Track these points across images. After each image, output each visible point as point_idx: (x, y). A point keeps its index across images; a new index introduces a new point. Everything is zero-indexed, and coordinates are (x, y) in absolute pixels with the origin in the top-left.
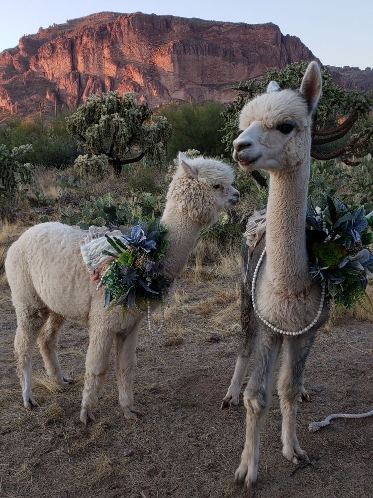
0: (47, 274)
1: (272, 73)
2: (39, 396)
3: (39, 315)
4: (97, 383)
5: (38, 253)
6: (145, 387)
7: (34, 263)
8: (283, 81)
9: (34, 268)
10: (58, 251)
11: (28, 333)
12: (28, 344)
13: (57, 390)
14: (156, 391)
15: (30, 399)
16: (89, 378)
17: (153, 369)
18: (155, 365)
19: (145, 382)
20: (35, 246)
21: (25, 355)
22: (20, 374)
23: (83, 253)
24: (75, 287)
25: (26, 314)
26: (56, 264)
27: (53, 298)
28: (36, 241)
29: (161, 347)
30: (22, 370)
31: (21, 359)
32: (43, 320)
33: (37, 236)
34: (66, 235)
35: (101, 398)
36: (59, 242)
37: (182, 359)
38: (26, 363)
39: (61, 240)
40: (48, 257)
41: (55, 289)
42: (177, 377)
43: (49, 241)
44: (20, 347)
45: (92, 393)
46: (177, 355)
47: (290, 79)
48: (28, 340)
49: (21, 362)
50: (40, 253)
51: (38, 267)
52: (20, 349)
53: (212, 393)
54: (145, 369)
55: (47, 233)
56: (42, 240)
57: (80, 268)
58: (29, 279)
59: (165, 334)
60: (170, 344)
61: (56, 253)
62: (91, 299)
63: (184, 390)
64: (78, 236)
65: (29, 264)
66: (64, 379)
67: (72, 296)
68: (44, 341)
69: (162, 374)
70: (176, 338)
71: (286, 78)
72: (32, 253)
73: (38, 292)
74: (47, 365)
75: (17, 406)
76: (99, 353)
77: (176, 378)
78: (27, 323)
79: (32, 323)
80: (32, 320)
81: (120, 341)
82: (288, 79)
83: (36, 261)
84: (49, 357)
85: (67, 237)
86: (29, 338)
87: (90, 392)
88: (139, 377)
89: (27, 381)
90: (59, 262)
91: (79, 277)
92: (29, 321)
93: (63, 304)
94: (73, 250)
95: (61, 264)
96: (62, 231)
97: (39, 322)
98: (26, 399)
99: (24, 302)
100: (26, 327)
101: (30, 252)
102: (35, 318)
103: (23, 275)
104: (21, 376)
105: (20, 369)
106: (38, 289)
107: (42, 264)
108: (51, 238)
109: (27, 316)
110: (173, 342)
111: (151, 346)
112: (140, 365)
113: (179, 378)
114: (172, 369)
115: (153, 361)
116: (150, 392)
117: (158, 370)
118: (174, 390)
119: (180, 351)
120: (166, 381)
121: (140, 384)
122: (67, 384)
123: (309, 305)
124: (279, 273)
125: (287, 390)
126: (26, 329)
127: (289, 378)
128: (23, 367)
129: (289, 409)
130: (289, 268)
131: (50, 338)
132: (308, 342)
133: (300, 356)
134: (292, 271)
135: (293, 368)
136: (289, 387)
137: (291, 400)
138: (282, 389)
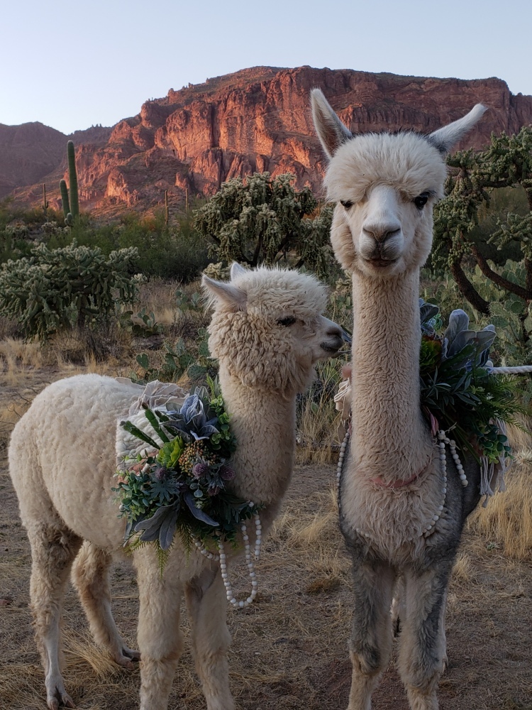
0: (62, 466)
1: (498, 139)
2: (74, 681)
3: (61, 541)
4: (160, 675)
5: (53, 426)
6: (265, 677)
8: (516, 151)
9: (46, 452)
10: (85, 423)
11: (47, 574)
12: (50, 592)
13: (110, 673)
14: (283, 687)
15: (57, 690)
16: (147, 665)
17: (282, 641)
18: (287, 632)
19: (266, 668)
20: (49, 414)
21: (47, 612)
22: (40, 645)
25: (42, 540)
29: (300, 594)
30: (44, 638)
34: (104, 394)
36: (89, 407)
37: (335, 623)
38: (48, 626)
39: (92, 403)
40: (67, 434)
42: (324, 661)
43: (72, 404)
44: (38, 598)
45: (154, 694)
46: (328, 612)
47: (528, 149)
48: (49, 585)
49: (40, 623)
50: (55, 426)
51: (51, 452)
52: (38, 601)
53: (385, 700)
54: (270, 638)
55: (70, 391)
56: (60, 403)
58: (39, 477)
59: (309, 569)
60: (316, 590)
61: (81, 426)
63: (334, 690)
66: (124, 651)
68: (85, 584)
69: (296, 651)
70: (327, 577)
71: (521, 146)
74: (93, 627)
75: (36, 702)
77: (321, 663)
78: (45, 557)
79: (52, 556)
80: (52, 549)
82: (525, 148)
83: (49, 440)
84: (96, 612)
85: (104, 397)
86: (51, 582)
87: (150, 691)
88: (255, 656)
89: (52, 658)
91: (109, 480)
92: (47, 551)
94: (109, 426)
97: (65, 554)
98: (51, 691)
99: (37, 517)
100: (43, 564)
102: (57, 547)
103: (31, 470)
104: (42, 648)
105: (40, 636)
107: (57, 445)
108: (76, 398)
109: (43, 544)
110: (321, 587)
111: (283, 592)
112: (259, 629)
113: (327, 662)
114: (317, 642)
115: (283, 623)
116: (272, 689)
117: (291, 643)
118: (315, 688)
119: (334, 606)
120: (304, 668)
121: (256, 671)
122: (127, 662)
123: (417, 506)
124: (370, 446)
125: (415, 672)
126: (44, 566)
127: (414, 651)
128: (45, 633)
129: (423, 707)
130: (387, 439)
131: (94, 579)
132: (436, 582)
133: (426, 610)
134: (393, 443)
135: (418, 633)
136: (417, 667)
137: (424, 691)
138: (408, 673)
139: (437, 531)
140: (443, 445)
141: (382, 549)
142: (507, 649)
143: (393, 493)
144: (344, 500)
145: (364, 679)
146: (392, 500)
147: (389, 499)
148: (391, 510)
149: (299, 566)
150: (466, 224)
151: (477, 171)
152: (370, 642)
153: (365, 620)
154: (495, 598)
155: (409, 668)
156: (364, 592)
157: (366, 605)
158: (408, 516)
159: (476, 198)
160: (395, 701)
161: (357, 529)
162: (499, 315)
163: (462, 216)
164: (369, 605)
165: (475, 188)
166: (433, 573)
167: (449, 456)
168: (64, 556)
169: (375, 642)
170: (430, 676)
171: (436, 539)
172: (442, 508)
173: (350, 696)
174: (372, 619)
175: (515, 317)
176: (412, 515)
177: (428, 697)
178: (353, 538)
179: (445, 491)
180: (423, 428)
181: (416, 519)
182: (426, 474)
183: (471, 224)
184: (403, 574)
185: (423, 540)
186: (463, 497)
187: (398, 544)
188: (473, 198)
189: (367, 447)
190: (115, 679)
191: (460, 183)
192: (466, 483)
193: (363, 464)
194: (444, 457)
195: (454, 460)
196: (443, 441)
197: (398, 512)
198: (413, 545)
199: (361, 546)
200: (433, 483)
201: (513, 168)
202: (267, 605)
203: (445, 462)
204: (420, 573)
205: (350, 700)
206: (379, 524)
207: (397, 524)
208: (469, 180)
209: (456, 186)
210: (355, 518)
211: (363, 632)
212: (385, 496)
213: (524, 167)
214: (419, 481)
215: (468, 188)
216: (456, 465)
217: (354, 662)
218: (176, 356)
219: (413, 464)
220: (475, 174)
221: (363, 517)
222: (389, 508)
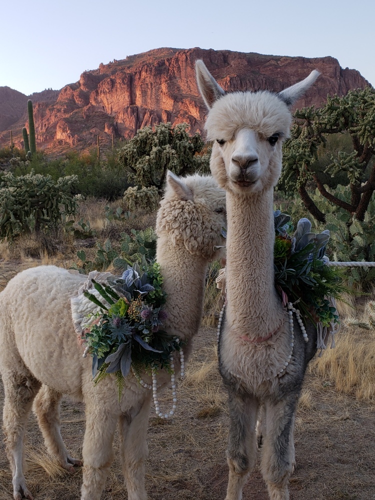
0: (31, 333)
1: (332, 99)
2: (33, 481)
3: (27, 384)
4: (98, 478)
5: (23, 305)
6: (168, 477)
7: (18, 317)
8: (345, 108)
9: (18, 323)
10: (47, 303)
11: (15, 406)
12: (17, 419)
13: (58, 475)
14: (181, 484)
15: (21, 487)
16: (88, 470)
17: (180, 451)
18: (183, 445)
19: (169, 470)
20: (21, 295)
21: (15, 433)
22: (10, 455)
23: (73, 307)
24: (63, 353)
25: (13, 383)
26: (42, 321)
27: (37, 364)
28: (22, 289)
29: (192, 418)
30: (12, 451)
31: (9, 438)
32: (34, 390)
33: (24, 283)
34: (59, 282)
35: (110, 491)
36: (49, 291)
37: (217, 439)
38: (16, 443)
39: (52, 288)
40: (34, 311)
41: (39, 353)
42: (210, 465)
43: (37, 289)
44: (9, 422)
45: (92, 491)
46: (212, 431)
47: (353, 106)
48: (17, 414)
49: (10, 440)
50: (25, 305)
51: (23, 323)
52: (9, 425)
53: (252, 492)
54: (171, 449)
55: (36, 279)
56: (29, 287)
57: (70, 328)
58: (12, 338)
59: (199, 401)
60: (204, 416)
61: (44, 305)
62: (81, 371)
63: (216, 486)
64: (73, 284)
65: (13, 318)
66: (68, 459)
67: (58, 364)
68: (42, 413)
69: (190, 458)
70: (212, 406)
71: (348, 104)
72: (16, 304)
73: (21, 355)
74: (47, 442)
75: (5, 496)
76: (98, 440)
77: (207, 466)
78: (15, 394)
79: (20, 394)
80: (20, 390)
81: (125, 425)
82: (351, 106)
83: (21, 314)
84: (50, 432)
85: (60, 284)
86: (18, 412)
87: (89, 489)
88: (161, 462)
89: (18, 464)
90: (46, 318)
91: (67, 341)
92: (16, 391)
93: (48, 374)
94: (65, 304)
95: (48, 321)
96: (54, 277)
97: (29, 393)
98: (16, 488)
99: (9, 367)
100: (13, 399)
101: (14, 302)
102: (24, 388)
103: (6, 334)
104: (11, 457)
105: (9, 449)
106: (21, 351)
107: (27, 319)
108: (40, 285)
109: (13, 385)
110: (207, 413)
111: (181, 417)
112: (164, 443)
113: (211, 466)
114: (204, 452)
115: (181, 439)
116: (173, 485)
117: (186, 453)
118: (203, 484)
119: (216, 427)
120: (195, 470)
121: (162, 473)
122: (71, 467)
123: (273, 356)
124: (239, 313)
125: (273, 472)
126: (13, 400)
127: (272, 457)
128: (13, 447)
129: (279, 497)
130: (251, 308)
131: (49, 410)
132: (287, 409)
133: (280, 429)
134: (255, 311)
135: (274, 444)
136: (274, 469)
137: (279, 485)
138: (268, 473)
139: (287, 373)
140: (291, 313)
141: (248, 386)
142: (337, 456)
143: (256, 347)
144: (222, 352)
145: (237, 478)
146: (255, 351)
147: (253, 351)
148: (255, 358)
149: (192, 399)
150: (309, 159)
151: (317, 122)
152: (241, 451)
153: (238, 436)
154: (329, 421)
155: (268, 469)
156: (237, 417)
157: (238, 425)
158: (267, 362)
159: (316, 141)
160: (259, 492)
161: (231, 372)
162: (332, 223)
163: (307, 153)
164: (240, 425)
165: (315, 134)
166: (285, 402)
167: (296, 320)
168: (28, 394)
169: (245, 452)
170: (283, 475)
171: (287, 378)
172: (290, 357)
173: (228, 489)
174: (243, 435)
175: (343, 224)
176: (269, 362)
177: (282, 490)
178: (229, 378)
179: (293, 345)
180: (276, 300)
181: (272, 365)
182: (279, 333)
183: (313, 159)
184: (264, 403)
185: (277, 379)
186: (305, 349)
187: (260, 383)
188: (314, 141)
189: (238, 314)
190: (62, 479)
191: (305, 130)
192: (307, 339)
193: (234, 326)
194: (292, 321)
195: (299, 324)
196: (291, 310)
197: (260, 359)
198: (270, 383)
199: (234, 384)
200: (284, 339)
201: (342, 119)
202: (169, 426)
203: (292, 325)
204: (275, 403)
205: (227, 492)
206: (246, 368)
207: (259, 368)
208: (311, 128)
209: (302, 132)
210: (230, 364)
211: (236, 444)
212: (250, 348)
213: (350, 119)
214: (274, 338)
215: (310, 133)
216: (300, 327)
217: (230, 465)
218: (105, 252)
219: (270, 325)
220: (316, 124)
221: (236, 363)
222: (253, 357)
